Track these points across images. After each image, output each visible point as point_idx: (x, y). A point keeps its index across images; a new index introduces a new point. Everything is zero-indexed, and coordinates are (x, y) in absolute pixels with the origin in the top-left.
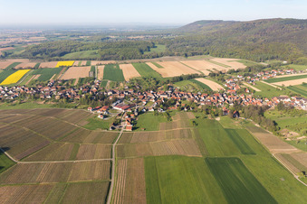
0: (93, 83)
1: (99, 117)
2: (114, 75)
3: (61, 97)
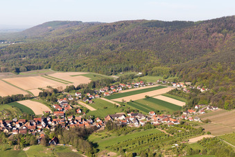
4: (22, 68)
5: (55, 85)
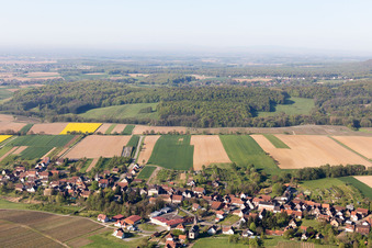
0: (125, 170)
1: (115, 234)
2: (174, 156)
3: (54, 192)
4: (364, 120)
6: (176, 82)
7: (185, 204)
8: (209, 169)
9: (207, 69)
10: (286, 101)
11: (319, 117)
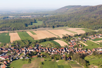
2: (4, 39)
4: (55, 26)
5: (69, 34)
6: (4, 18)
7: (9, 52)
8: (15, 42)
9: (13, 14)
10: (35, 22)
11: (44, 25)
